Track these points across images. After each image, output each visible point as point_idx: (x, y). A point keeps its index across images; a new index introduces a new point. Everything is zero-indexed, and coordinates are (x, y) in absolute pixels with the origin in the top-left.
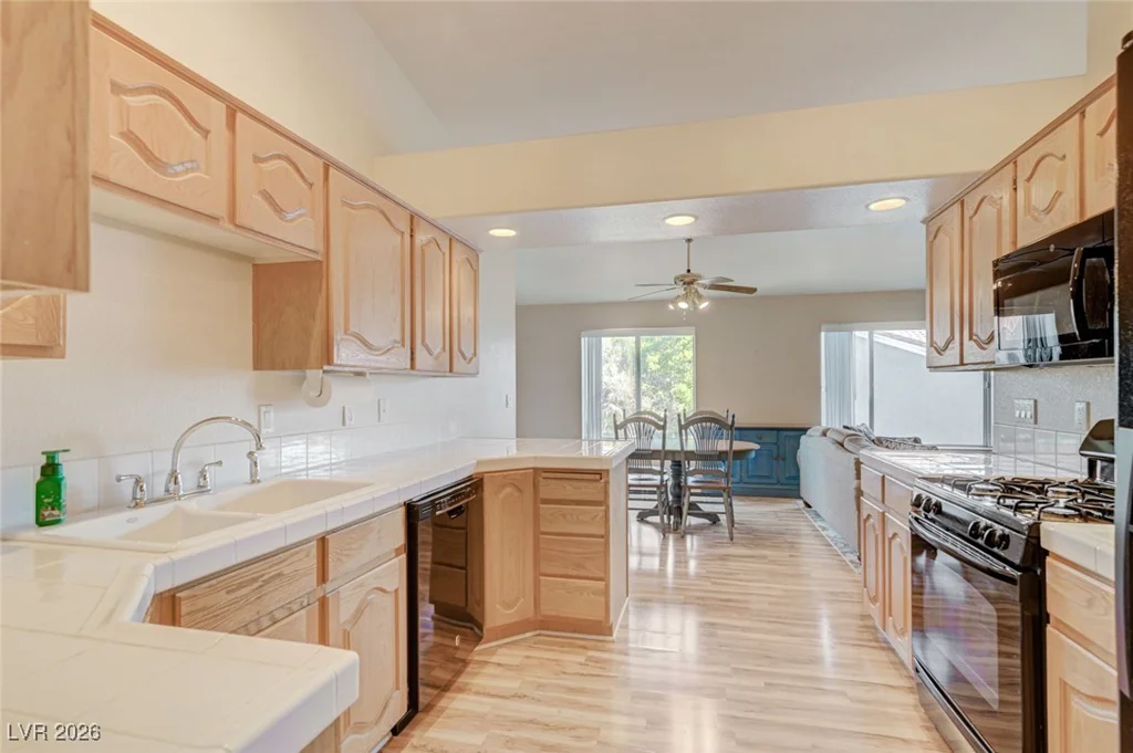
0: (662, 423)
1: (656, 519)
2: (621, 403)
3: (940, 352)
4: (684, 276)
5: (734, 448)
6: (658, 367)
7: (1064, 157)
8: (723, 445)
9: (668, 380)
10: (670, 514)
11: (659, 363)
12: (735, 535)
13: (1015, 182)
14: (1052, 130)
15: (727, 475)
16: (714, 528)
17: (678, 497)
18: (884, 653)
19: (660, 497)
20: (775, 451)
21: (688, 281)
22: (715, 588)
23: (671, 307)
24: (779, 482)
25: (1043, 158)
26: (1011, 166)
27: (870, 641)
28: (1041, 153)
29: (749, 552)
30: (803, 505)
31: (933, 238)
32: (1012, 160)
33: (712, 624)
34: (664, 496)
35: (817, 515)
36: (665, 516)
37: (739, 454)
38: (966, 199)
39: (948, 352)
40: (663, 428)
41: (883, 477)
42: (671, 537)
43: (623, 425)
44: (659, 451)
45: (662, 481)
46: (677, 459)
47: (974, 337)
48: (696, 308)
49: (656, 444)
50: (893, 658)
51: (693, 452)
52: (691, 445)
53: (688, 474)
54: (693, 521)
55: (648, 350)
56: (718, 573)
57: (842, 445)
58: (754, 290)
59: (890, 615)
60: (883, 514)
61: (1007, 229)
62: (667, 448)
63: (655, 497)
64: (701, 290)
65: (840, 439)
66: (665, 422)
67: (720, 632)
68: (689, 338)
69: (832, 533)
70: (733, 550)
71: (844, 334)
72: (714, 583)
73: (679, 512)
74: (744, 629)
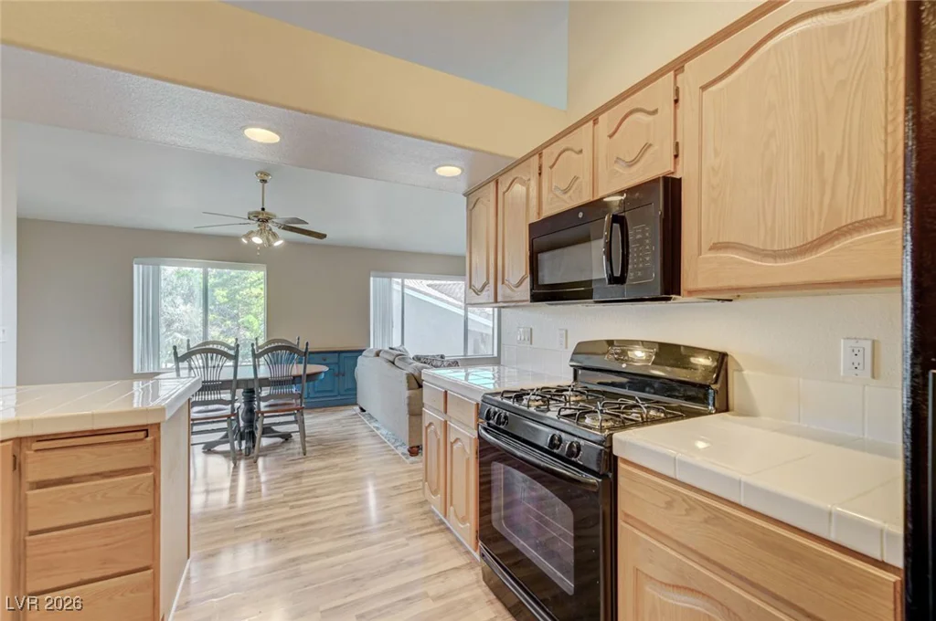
0: (232, 353)
1: (226, 447)
2: (187, 332)
3: (477, 293)
4: (259, 213)
5: (308, 372)
6: (226, 300)
7: (581, 151)
8: (297, 370)
9: (235, 311)
10: (242, 439)
11: (227, 297)
12: (307, 449)
13: (540, 168)
14: (571, 132)
15: (300, 396)
16: (287, 446)
17: (250, 422)
18: (443, 535)
19: (230, 425)
20: (336, 370)
21: (262, 218)
22: (295, 512)
23: (244, 241)
24: (339, 394)
25: (564, 151)
26: (537, 157)
27: (431, 526)
28: (564, 147)
29: (321, 464)
30: (359, 410)
31: (471, 209)
32: (538, 152)
33: (293, 560)
34: (235, 424)
35: (371, 417)
36: (236, 442)
37: (311, 377)
38: (500, 179)
39: (484, 293)
40: (235, 358)
41: (446, 392)
42: (242, 464)
43: (187, 356)
44: (231, 381)
45: (233, 409)
46: (250, 387)
47: (507, 282)
48: (270, 245)
49: (227, 374)
50: (451, 537)
51: (267, 379)
52: (264, 372)
53: (261, 399)
54: (265, 442)
55: (216, 285)
56: (295, 494)
57: (393, 363)
58: (324, 236)
59: (451, 504)
60: (446, 422)
61: (534, 202)
62: (238, 378)
63: (225, 425)
64: (275, 229)
65: (391, 359)
66: (237, 352)
67: (303, 567)
68: (262, 274)
69: (384, 431)
70: (308, 465)
71: (386, 280)
72: (292, 507)
73: (251, 436)
74: (327, 554)
